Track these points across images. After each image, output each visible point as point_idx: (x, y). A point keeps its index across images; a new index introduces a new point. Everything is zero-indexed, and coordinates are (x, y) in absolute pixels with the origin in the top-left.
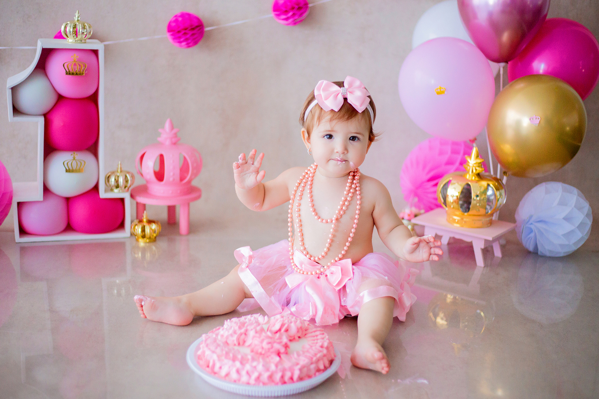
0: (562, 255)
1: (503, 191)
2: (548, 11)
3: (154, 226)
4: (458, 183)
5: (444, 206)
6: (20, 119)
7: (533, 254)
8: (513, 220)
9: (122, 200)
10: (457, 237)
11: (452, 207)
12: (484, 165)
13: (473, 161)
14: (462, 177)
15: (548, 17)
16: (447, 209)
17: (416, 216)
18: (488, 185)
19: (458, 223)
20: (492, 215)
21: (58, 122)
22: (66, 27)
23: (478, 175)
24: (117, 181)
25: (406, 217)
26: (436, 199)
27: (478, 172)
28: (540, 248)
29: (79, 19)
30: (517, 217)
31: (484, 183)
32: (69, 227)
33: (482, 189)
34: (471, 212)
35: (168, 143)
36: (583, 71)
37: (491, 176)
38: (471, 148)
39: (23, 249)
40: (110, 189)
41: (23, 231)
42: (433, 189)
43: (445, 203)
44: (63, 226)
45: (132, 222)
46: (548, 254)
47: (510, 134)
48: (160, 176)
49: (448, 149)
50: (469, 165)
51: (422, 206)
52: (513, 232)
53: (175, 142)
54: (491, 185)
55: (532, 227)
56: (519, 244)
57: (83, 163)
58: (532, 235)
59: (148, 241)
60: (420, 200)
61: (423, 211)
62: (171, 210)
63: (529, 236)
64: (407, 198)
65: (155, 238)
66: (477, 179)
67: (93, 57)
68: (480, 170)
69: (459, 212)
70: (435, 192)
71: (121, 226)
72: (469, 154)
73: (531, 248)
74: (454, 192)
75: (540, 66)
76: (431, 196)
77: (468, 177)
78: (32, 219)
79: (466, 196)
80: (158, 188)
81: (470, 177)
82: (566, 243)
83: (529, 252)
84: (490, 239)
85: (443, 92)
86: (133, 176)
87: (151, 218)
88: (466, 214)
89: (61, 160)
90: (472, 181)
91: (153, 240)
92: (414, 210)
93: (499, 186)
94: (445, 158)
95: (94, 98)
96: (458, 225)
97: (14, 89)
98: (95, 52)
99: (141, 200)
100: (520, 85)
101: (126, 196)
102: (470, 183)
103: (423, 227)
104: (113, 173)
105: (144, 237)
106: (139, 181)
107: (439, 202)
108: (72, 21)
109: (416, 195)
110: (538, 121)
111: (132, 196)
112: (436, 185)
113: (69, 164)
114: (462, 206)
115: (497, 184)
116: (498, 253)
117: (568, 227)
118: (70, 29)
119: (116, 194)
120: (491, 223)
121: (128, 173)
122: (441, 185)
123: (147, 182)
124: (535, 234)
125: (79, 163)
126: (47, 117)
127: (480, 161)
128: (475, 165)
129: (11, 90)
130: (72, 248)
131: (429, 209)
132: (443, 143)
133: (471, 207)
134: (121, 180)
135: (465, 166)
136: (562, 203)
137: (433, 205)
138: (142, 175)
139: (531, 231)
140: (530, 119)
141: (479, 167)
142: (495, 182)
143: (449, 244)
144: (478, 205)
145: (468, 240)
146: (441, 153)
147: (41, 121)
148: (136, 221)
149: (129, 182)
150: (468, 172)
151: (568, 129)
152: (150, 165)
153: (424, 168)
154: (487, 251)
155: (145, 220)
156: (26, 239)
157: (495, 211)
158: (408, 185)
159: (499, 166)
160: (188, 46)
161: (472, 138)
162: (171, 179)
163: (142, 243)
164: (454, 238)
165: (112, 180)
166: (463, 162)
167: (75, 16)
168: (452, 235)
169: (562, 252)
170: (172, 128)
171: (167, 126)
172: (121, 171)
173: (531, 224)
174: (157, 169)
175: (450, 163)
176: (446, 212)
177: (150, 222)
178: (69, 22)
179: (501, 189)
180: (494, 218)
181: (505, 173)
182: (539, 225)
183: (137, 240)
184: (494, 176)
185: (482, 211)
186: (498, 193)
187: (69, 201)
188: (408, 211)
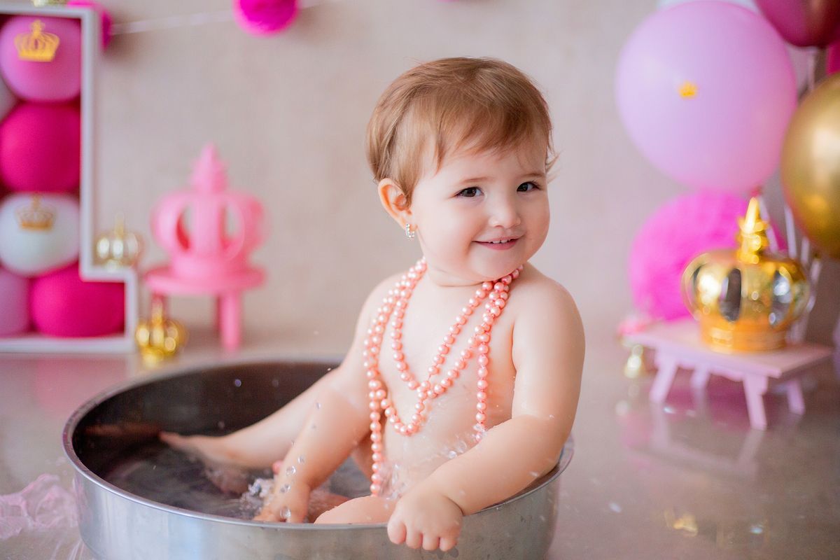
9: (119, 286)
13: (751, 227)
14: (729, 253)
18: (778, 272)
19: (718, 343)
20: (786, 329)
21: (11, 141)
23: (761, 253)
27: (760, 248)
31: (770, 268)
32: (32, 328)
33: (766, 281)
34: (742, 320)
37: (787, 256)
40: (98, 262)
43: (698, 305)
44: (21, 322)
47: (822, 176)
50: (742, 235)
52: (827, 363)
53: (220, 183)
54: (784, 272)
57: (52, 215)
59: (159, 354)
66: (758, 260)
67: (70, 30)
68: (765, 243)
71: (120, 327)
74: (712, 285)
77: (740, 255)
80: (188, 266)
81: (745, 256)
84: (779, 374)
85: (693, 94)
90: (748, 265)
91: (171, 355)
93: (799, 275)
95: (74, 104)
98: (77, 22)
99: (161, 285)
101: (130, 278)
102: (742, 268)
103: (654, 351)
104: (105, 234)
105: (151, 346)
111: (143, 277)
113: (29, 215)
115: (795, 271)
116: (796, 403)
119: (111, 272)
120: (783, 346)
122: (688, 272)
128: (755, 235)
133: (741, 309)
142: (793, 269)
144: (755, 308)
145: (735, 375)
146: (701, 218)
154: (773, 401)
170: (215, 156)
171: (207, 156)
179: (804, 282)
181: (818, 255)
186: (798, 290)
187: (32, 282)
188: (633, 319)
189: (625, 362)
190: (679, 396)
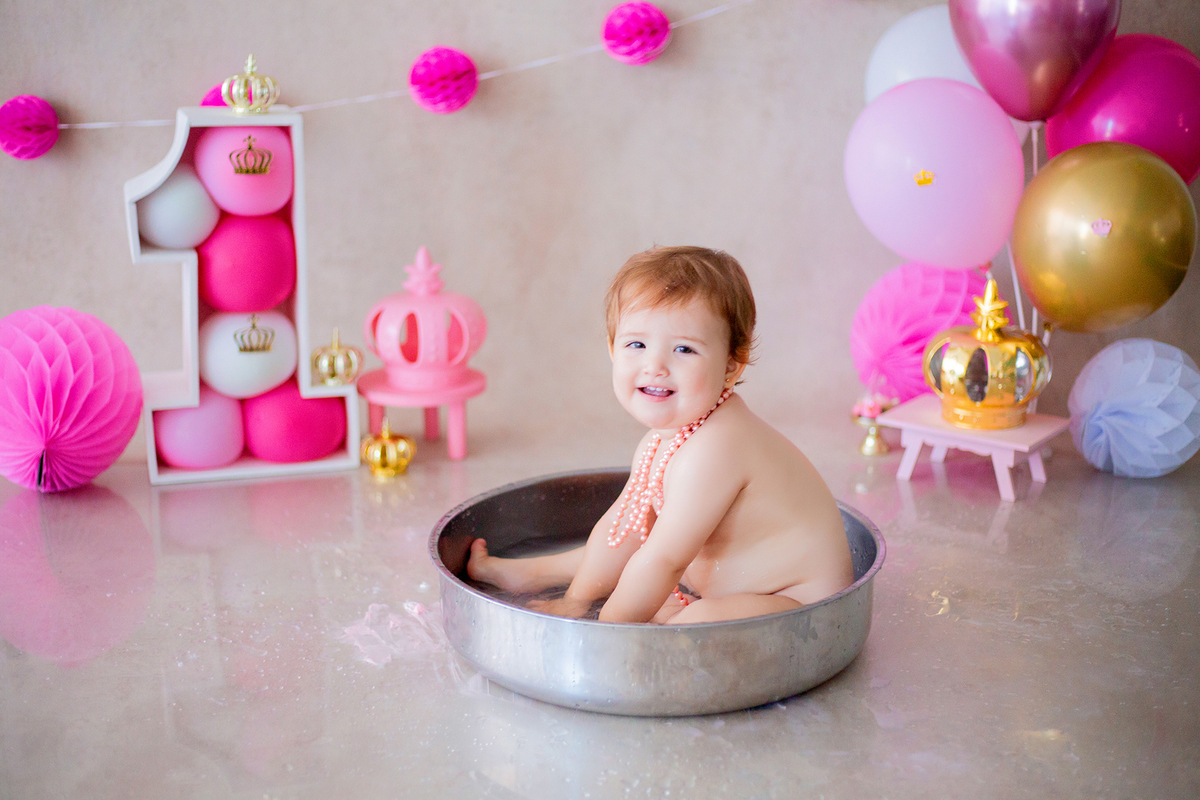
0: (1157, 474)
1: (1045, 360)
2: (1118, 22)
3: (403, 446)
4: (962, 347)
5: (937, 391)
6: (152, 258)
7: (1104, 474)
8: (1064, 412)
9: (341, 401)
10: (964, 447)
11: (952, 391)
12: (1008, 312)
13: (988, 306)
14: (968, 335)
15: (1120, 32)
16: (941, 395)
17: (883, 410)
18: (1018, 349)
19: (963, 421)
20: (1026, 404)
21: (223, 258)
22: (231, 87)
23: (999, 331)
24: (332, 365)
25: (866, 413)
26: (922, 378)
27: (997, 326)
28: (1116, 463)
29: (255, 69)
30: (1070, 405)
31: (1010, 347)
32: (247, 453)
33: (1007, 357)
34: (988, 401)
35: (422, 291)
36: (1187, 130)
37: (1020, 332)
38: (984, 282)
39: (166, 496)
40: (318, 379)
41: (163, 463)
42: (916, 359)
43: (939, 384)
44: (236, 448)
45: (362, 438)
46: (1132, 473)
47: (1056, 253)
48: (410, 352)
49: (939, 283)
50: (979, 314)
51: (894, 391)
52: (1065, 435)
53: (436, 289)
54: (1023, 349)
55: (1101, 424)
56: (1076, 456)
57: (270, 335)
58: (1102, 439)
59: (393, 472)
60: (891, 381)
61: (896, 401)
62: (431, 414)
63: (1095, 442)
64: (864, 378)
65: (407, 467)
66: (997, 339)
67: (282, 138)
68: (1001, 321)
69: (966, 401)
70: (919, 365)
71: (341, 446)
72: (981, 294)
73: (1100, 463)
74: (955, 366)
75: (1107, 125)
76: (912, 371)
77: (979, 335)
78: (181, 440)
79: (978, 371)
80: (407, 376)
81: (984, 335)
82: (1167, 451)
83: (1096, 471)
84: (1025, 448)
85: (929, 181)
86: (360, 356)
87: (398, 431)
88: (978, 404)
89: (230, 329)
90: (987, 343)
91: (402, 471)
92: (881, 400)
93: (1038, 350)
94: (934, 300)
95: (285, 215)
96: (964, 426)
97: (141, 205)
98: (286, 130)
99: (378, 397)
100: (1071, 163)
101: (350, 392)
102: (984, 347)
103: (899, 431)
104: (324, 350)
105: (384, 465)
106: (372, 364)
107: (927, 383)
108: (241, 73)
109: (882, 371)
110: (1107, 229)
111: (360, 392)
112: (921, 350)
113: (246, 338)
114: (969, 389)
115: (1033, 347)
116: (1038, 474)
117: (1168, 422)
118: (238, 90)
119: (331, 389)
120: (1024, 420)
121: (353, 349)
122: (930, 354)
123: (387, 364)
124: (1108, 439)
125: (263, 336)
126: (202, 250)
127: (1001, 305)
128: (993, 314)
129: (134, 207)
130: (253, 492)
131: (907, 397)
132: (929, 272)
133: (987, 389)
134: (340, 363)
135: (972, 315)
136: (1155, 378)
137: (914, 389)
138: (376, 352)
139: (1100, 431)
140: (1092, 226)
141: (999, 316)
142: (1029, 343)
143: (947, 459)
144: (1000, 386)
145: (982, 451)
146: (926, 292)
147: (192, 259)
148: (369, 438)
149: (355, 367)
150: (980, 327)
151: (1163, 240)
152: (392, 333)
153: (896, 319)
154: (1020, 472)
155: (386, 434)
156: (170, 478)
157: (1031, 396)
158: (867, 353)
159: (1035, 313)
160: (450, 108)
161: (982, 262)
162: (432, 358)
163: (382, 477)
164: (956, 450)
165: (324, 363)
166: (969, 309)
167: (246, 65)
168: (953, 444)
169: (1156, 468)
170: (429, 262)
171: (420, 260)
172: (340, 347)
173: (1100, 418)
174: (404, 339)
175: (943, 309)
176: (941, 401)
177: (395, 438)
178: (235, 77)
179: (1042, 356)
180: (1031, 409)
181: (1047, 326)
182: (1113, 420)
183: (372, 473)
184: (1026, 333)
185: (1009, 399)
186: (1035, 364)
187: (245, 405)
188: (868, 401)
189: (862, 442)
190: (922, 475)
